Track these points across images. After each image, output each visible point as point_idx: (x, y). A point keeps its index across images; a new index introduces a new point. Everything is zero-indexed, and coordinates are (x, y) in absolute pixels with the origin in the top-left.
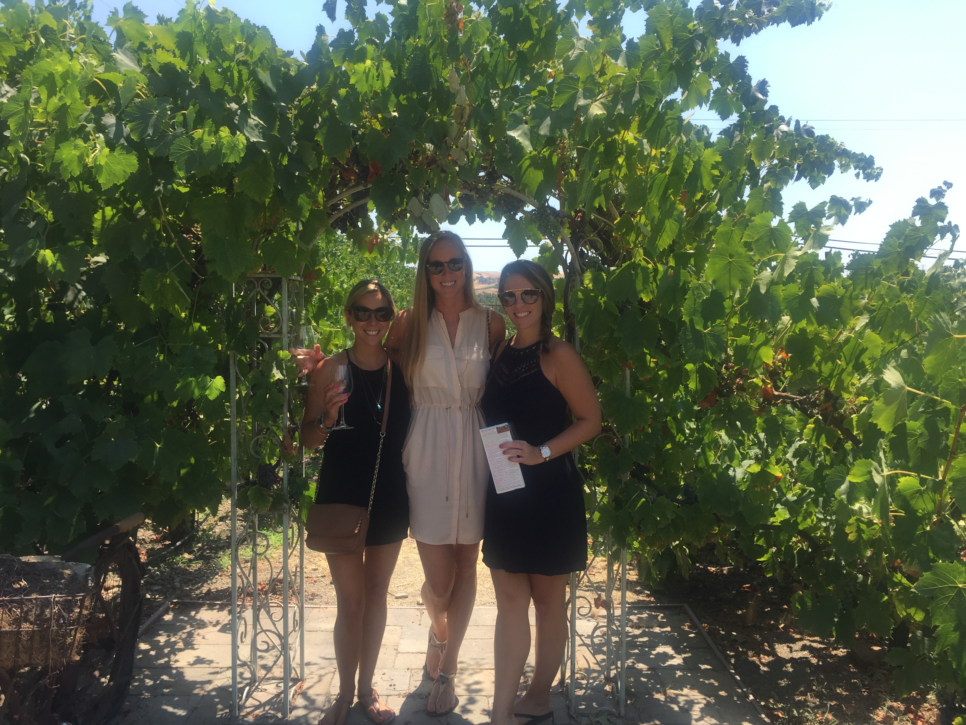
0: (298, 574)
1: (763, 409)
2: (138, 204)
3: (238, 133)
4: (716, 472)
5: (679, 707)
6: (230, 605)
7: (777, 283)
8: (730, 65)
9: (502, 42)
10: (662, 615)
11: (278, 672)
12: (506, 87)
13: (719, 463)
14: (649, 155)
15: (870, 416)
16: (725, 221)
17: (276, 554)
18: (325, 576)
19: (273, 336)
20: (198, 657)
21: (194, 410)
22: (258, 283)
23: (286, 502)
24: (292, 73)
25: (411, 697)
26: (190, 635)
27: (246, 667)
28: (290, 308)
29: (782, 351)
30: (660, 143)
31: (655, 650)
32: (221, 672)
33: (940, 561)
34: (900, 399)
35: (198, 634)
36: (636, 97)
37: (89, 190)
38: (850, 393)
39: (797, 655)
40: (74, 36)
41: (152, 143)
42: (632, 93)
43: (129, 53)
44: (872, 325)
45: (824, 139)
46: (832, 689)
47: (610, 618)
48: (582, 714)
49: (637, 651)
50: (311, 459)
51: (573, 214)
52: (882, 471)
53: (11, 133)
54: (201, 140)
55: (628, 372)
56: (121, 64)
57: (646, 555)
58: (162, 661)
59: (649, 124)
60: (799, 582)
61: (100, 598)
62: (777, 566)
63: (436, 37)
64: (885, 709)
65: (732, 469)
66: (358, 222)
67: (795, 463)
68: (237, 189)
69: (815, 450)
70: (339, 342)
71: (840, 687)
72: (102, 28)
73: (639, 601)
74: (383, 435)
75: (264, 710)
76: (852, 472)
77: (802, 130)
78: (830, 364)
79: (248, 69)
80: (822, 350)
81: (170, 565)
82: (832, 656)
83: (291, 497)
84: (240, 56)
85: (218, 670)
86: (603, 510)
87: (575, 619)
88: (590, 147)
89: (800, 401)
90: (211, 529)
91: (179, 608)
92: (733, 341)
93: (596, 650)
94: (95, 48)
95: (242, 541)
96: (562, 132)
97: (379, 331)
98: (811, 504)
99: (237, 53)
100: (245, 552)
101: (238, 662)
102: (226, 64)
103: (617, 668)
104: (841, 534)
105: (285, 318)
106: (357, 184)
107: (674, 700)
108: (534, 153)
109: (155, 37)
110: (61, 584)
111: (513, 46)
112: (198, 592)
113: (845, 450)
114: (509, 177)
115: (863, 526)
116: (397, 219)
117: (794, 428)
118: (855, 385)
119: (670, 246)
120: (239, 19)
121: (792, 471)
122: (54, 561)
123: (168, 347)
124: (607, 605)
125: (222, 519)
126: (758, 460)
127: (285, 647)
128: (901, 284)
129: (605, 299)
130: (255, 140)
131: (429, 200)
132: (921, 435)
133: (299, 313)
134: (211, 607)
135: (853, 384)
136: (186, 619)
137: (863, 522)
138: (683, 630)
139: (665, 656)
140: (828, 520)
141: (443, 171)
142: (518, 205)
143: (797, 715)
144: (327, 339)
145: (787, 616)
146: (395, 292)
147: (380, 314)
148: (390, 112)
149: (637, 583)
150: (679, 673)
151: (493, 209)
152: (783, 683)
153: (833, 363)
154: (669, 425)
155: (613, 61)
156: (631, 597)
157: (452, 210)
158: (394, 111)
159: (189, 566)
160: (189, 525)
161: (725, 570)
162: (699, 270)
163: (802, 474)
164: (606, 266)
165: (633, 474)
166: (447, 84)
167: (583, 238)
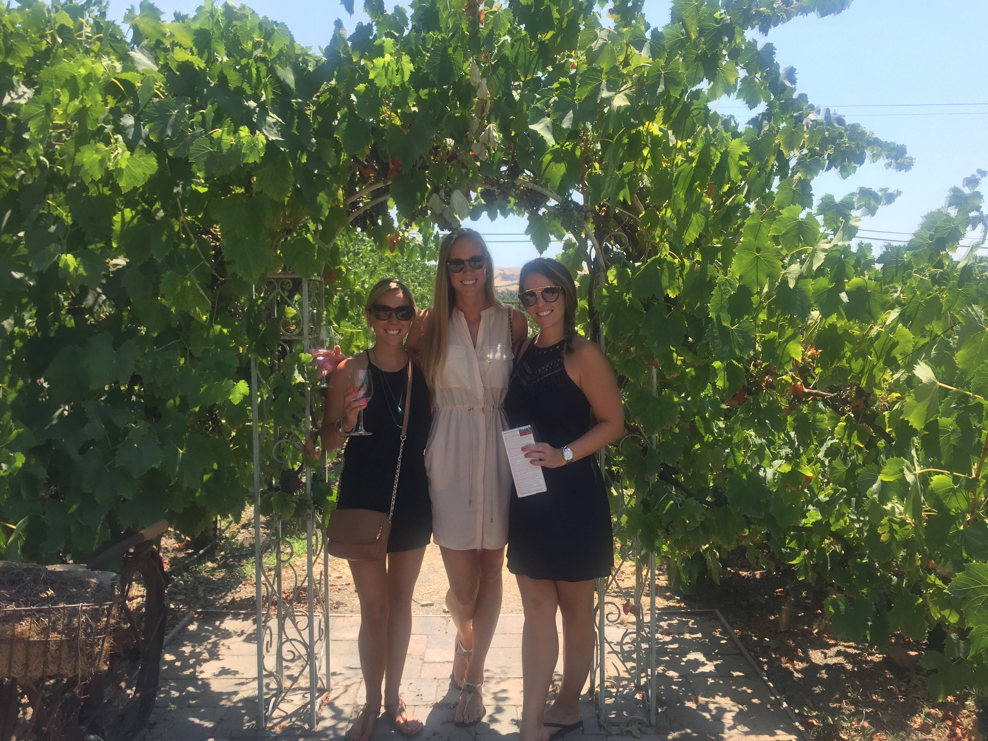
0: (323, 582)
1: (793, 407)
2: (157, 205)
3: (258, 132)
4: (746, 473)
5: (711, 715)
6: (255, 614)
7: (806, 278)
8: (758, 53)
9: (524, 33)
10: (693, 621)
11: (304, 682)
12: (527, 79)
13: (749, 463)
14: (675, 146)
15: (902, 412)
16: (753, 214)
17: (301, 561)
18: (349, 584)
19: (294, 338)
20: (223, 668)
21: (215, 414)
22: (278, 283)
23: (310, 508)
24: (311, 69)
25: (437, 707)
26: (215, 645)
27: (273, 677)
28: (311, 309)
29: (811, 347)
30: (685, 135)
31: (686, 657)
32: (247, 683)
33: (974, 561)
34: (931, 396)
35: (223, 645)
36: (661, 88)
37: (108, 193)
38: (882, 389)
39: (831, 661)
40: (90, 35)
41: (171, 144)
42: (657, 85)
43: (146, 51)
44: (902, 318)
45: (854, 128)
46: (867, 696)
47: (640, 624)
48: (612, 723)
49: (667, 658)
50: (333, 463)
51: (597, 208)
52: (915, 470)
53: (31, 135)
54: (220, 139)
55: (654, 371)
56: (139, 63)
57: (676, 559)
58: (187, 672)
59: (674, 115)
60: (832, 585)
61: (125, 607)
62: (809, 569)
63: (457, 29)
64: (923, 716)
65: (762, 469)
66: (377, 219)
67: (827, 463)
68: (256, 189)
69: (846, 448)
70: (361, 343)
71: (875, 693)
72: (119, 26)
73: (669, 607)
74: (403, 438)
75: (291, 721)
76: (884, 471)
77: (832, 119)
78: (860, 361)
79: (267, 65)
80: (852, 346)
81: (195, 575)
82: (867, 662)
83: (315, 503)
84: (258, 53)
85: (243, 681)
86: (630, 513)
87: (604, 625)
88: (614, 140)
89: (831, 398)
90: (233, 537)
91: (203, 618)
92: (761, 337)
93: (625, 657)
94: (111, 47)
95: (266, 548)
96: (585, 124)
97: (400, 330)
98: (844, 505)
99: (255, 50)
100: (269, 560)
101: (265, 673)
102: (244, 61)
103: (647, 675)
104: (874, 535)
105: (306, 319)
106: (377, 181)
107: (705, 708)
108: (557, 146)
109: (172, 35)
110: (88, 593)
111: (534, 37)
112: (222, 601)
113: (877, 448)
114: (531, 172)
115: (896, 527)
116: (417, 216)
117: (824, 427)
118: (887, 381)
119: (697, 240)
120: (257, 16)
121: (825, 471)
122: (80, 570)
123: (190, 350)
124: (636, 610)
125: (244, 527)
126: (787, 459)
127: (311, 657)
128: (933, 277)
129: (630, 295)
130: (274, 138)
131: (450, 197)
132: (953, 431)
133: (319, 314)
134: (236, 616)
135: (885, 380)
136: (211, 629)
137: (895, 522)
138: (715, 636)
139: (697, 664)
140: (861, 521)
141: (464, 166)
142: (541, 200)
143: (832, 723)
144: (349, 340)
145: (821, 622)
146: (417, 290)
147: (400, 314)
148: (410, 107)
149: (667, 588)
150: (711, 681)
151: (515, 204)
152: (817, 690)
153: (864, 360)
154: (698, 425)
155: (637, 52)
156: (660, 603)
157: (473, 206)
158: (414, 106)
159: (213, 575)
160: (212, 533)
161: (758, 574)
162: (726, 264)
163: (833, 474)
164: (631, 262)
165: (661, 476)
166: (468, 77)
167: (608, 234)
